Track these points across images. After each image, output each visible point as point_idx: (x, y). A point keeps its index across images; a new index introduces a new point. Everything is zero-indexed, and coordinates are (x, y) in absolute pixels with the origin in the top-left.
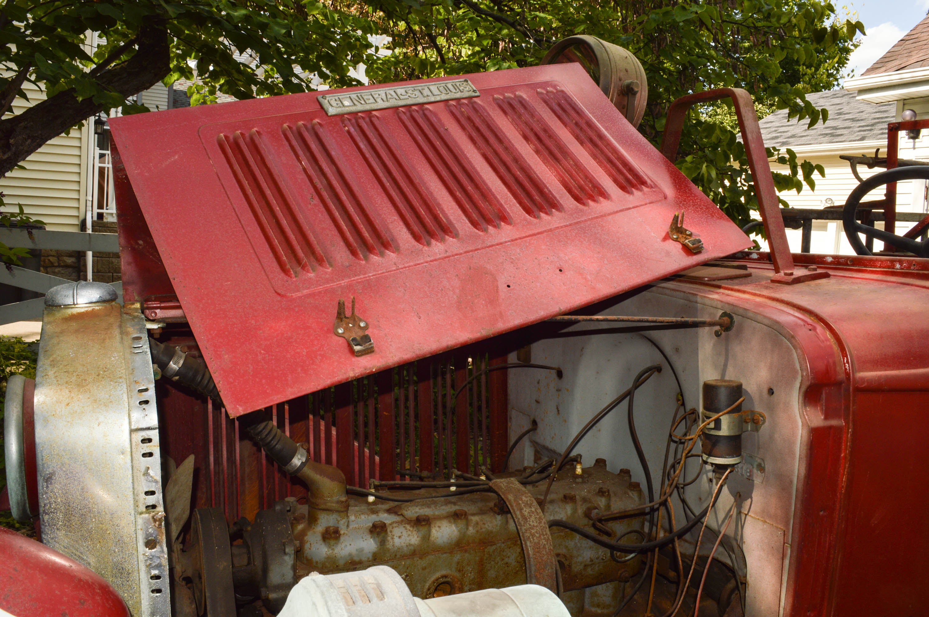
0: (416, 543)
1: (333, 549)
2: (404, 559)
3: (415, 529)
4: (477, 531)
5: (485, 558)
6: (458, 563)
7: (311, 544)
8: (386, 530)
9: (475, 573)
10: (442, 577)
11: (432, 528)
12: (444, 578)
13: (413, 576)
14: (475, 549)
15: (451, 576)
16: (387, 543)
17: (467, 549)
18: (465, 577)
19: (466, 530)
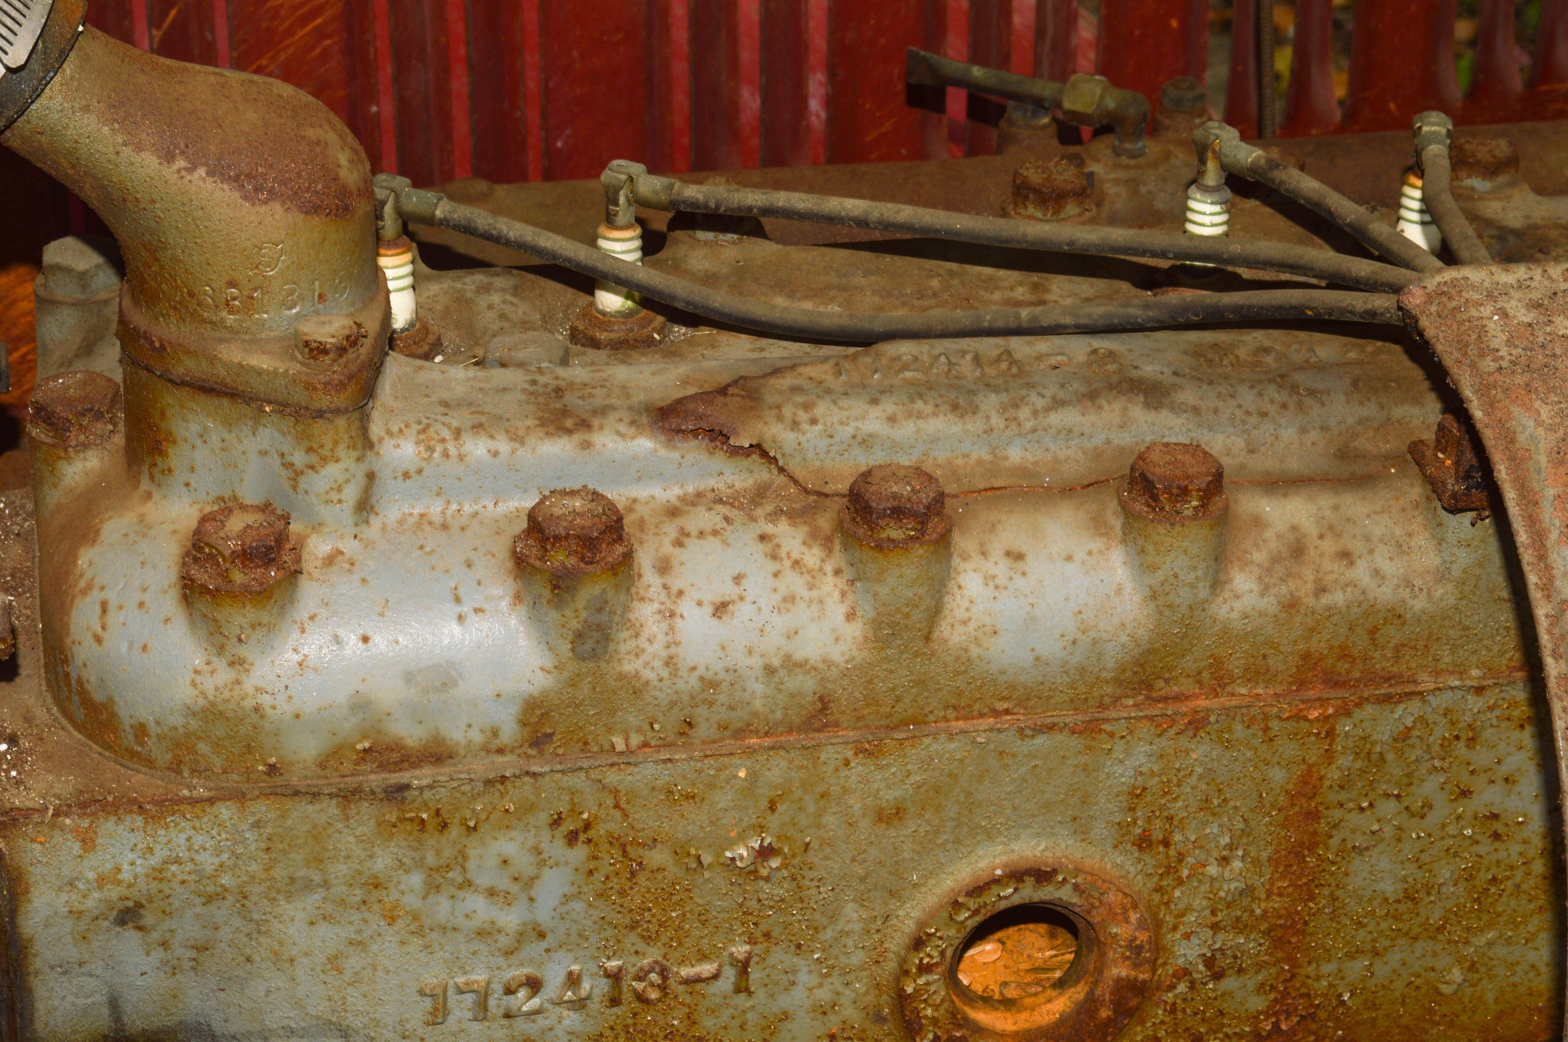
0: (839, 654)
1: (237, 663)
2: (750, 752)
3: (838, 558)
4: (1291, 606)
5: (1333, 774)
6: (1136, 795)
8: (628, 557)
9: (1256, 862)
10: (1016, 875)
11: (956, 561)
12: (1029, 881)
13: (812, 857)
14: (1266, 717)
15: (1077, 871)
16: (624, 643)
17: (1208, 711)
18: (1180, 882)
19: (1203, 592)
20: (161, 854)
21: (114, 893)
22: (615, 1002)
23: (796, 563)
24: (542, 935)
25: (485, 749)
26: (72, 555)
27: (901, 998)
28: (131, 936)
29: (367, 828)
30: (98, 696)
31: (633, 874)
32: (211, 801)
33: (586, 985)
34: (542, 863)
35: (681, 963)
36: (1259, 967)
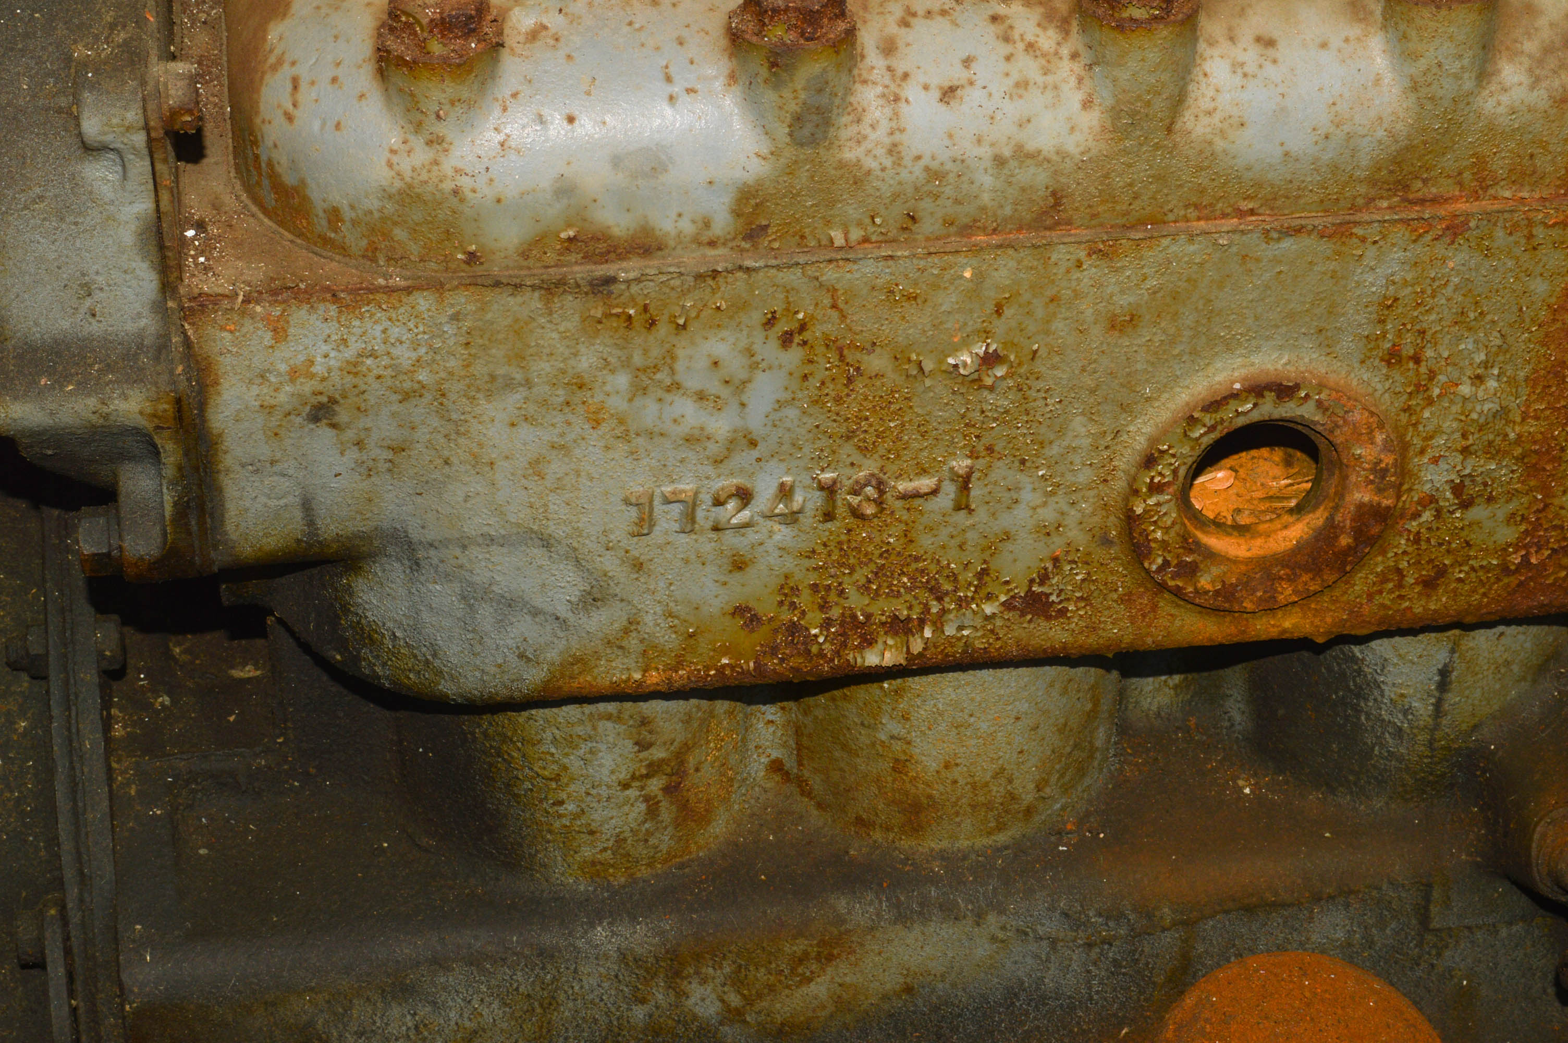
0: (1074, 144)
1: (436, 141)
2: (976, 250)
3: (1076, 41)
6: (1388, 305)
7: (295, 84)
8: (851, 32)
9: (1512, 381)
10: (1256, 390)
11: (1202, 46)
12: (1270, 396)
13: (1040, 367)
14: (1530, 223)
15: (1321, 386)
16: (846, 129)
17: (1468, 215)
18: (1430, 402)
19: (1468, 84)
20: (355, 346)
21: (307, 387)
22: (829, 516)
23: (1030, 47)
24: (753, 444)
25: (696, 241)
26: (261, 30)
27: (1130, 519)
28: (324, 434)
29: (571, 324)
30: (289, 179)
31: (850, 380)
32: (408, 290)
33: (798, 499)
34: (754, 366)
35: (898, 477)
36: (1511, 495)
